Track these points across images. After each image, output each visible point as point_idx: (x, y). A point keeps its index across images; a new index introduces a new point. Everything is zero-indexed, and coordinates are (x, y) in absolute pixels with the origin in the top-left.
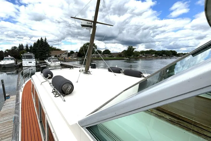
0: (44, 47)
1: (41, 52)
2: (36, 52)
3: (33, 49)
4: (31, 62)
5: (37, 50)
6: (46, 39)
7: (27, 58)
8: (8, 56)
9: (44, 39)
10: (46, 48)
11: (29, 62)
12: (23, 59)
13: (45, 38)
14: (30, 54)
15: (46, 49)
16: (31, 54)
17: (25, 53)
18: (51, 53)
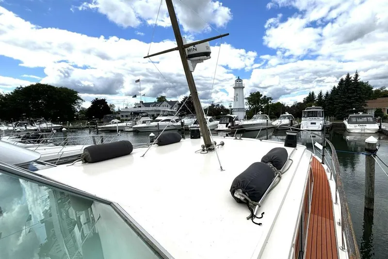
0: (351, 93)
1: (343, 103)
2: (335, 104)
3: (329, 99)
4: (315, 123)
5: (336, 99)
6: (357, 76)
7: (311, 115)
8: (285, 114)
9: (352, 76)
10: (355, 94)
11: (312, 123)
12: (304, 117)
13: (355, 74)
14: (316, 109)
15: (355, 96)
16: (318, 109)
17: (308, 108)
18: (368, 104)
